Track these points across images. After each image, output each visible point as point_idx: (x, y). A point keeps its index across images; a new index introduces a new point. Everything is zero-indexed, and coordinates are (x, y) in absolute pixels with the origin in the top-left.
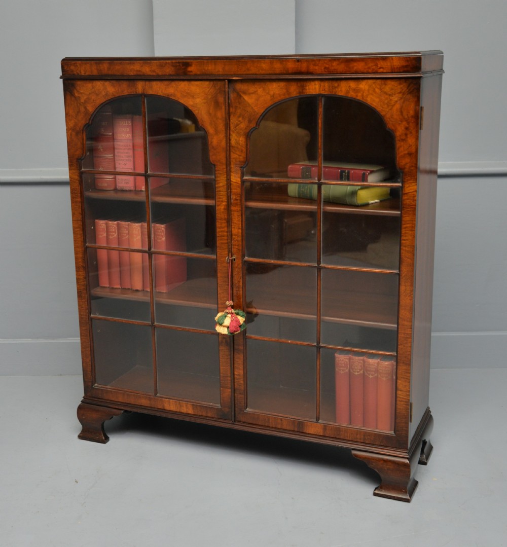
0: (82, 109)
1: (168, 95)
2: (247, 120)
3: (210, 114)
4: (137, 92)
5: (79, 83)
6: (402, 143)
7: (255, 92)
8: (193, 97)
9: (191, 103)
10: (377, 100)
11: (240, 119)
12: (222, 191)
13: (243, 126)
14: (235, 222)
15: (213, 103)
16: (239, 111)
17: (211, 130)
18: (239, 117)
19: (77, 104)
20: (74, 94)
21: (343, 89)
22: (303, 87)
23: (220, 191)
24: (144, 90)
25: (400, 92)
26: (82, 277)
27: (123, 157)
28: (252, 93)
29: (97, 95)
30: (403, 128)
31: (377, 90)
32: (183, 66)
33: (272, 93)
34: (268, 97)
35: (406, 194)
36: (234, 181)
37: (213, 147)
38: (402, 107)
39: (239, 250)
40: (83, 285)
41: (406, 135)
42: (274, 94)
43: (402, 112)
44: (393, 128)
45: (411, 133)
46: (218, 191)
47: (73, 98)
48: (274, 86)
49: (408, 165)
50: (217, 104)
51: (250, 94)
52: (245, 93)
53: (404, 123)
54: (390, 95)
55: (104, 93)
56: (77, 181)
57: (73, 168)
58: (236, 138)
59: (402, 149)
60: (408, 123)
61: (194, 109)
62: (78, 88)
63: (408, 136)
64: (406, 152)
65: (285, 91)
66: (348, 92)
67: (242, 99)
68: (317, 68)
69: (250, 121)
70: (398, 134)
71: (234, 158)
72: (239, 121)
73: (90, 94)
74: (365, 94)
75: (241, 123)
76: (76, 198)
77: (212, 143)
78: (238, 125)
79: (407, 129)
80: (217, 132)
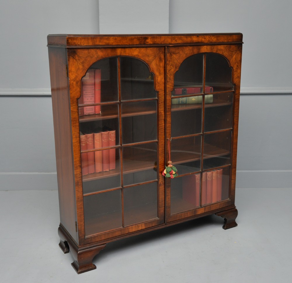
0: (81, 67)
1: (135, 56)
2: (174, 67)
3: (157, 65)
4: (117, 54)
5: (79, 50)
6: (236, 73)
7: (179, 53)
8: (148, 56)
9: (147, 59)
10: (228, 54)
11: (171, 67)
12: (162, 105)
13: (173, 70)
14: (168, 120)
15: (158, 59)
16: (171, 63)
17: (157, 73)
18: (171, 66)
19: (77, 64)
20: (76, 57)
21: (215, 50)
22: (199, 49)
23: (161, 105)
24: (121, 53)
25: (236, 50)
26: (79, 172)
27: (90, 95)
28: (177, 53)
29: (91, 57)
30: (236, 66)
31: (228, 50)
32: (144, 39)
33: (186, 53)
34: (185, 55)
35: (237, 94)
36: (168, 99)
37: (158, 82)
38: (236, 57)
39: (170, 134)
40: (79, 177)
41: (237, 69)
42: (187, 53)
43: (236, 59)
44: (233, 66)
45: (239, 68)
46: (160, 105)
47: (75, 61)
48: (187, 49)
49: (238, 82)
50: (160, 59)
51: (176, 54)
52: (174, 53)
53: (237, 64)
54: (232, 52)
55: (96, 56)
56: (76, 113)
57: (74, 105)
58: (169, 76)
59: (236, 75)
60: (238, 64)
61: (149, 63)
62: (78, 54)
63: (238, 69)
64: (237, 76)
65: (192, 51)
66: (217, 51)
67: (172, 56)
68: (205, 40)
69: (176, 68)
70: (234, 68)
71: (168, 87)
72: (171, 68)
73: (86, 57)
74: (223, 52)
75: (172, 69)
76: (75, 123)
77: (157, 80)
78: (170, 70)
79: (237, 66)
80: (160, 74)
